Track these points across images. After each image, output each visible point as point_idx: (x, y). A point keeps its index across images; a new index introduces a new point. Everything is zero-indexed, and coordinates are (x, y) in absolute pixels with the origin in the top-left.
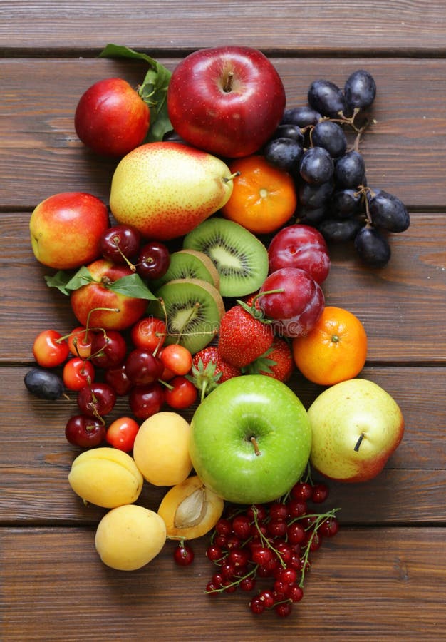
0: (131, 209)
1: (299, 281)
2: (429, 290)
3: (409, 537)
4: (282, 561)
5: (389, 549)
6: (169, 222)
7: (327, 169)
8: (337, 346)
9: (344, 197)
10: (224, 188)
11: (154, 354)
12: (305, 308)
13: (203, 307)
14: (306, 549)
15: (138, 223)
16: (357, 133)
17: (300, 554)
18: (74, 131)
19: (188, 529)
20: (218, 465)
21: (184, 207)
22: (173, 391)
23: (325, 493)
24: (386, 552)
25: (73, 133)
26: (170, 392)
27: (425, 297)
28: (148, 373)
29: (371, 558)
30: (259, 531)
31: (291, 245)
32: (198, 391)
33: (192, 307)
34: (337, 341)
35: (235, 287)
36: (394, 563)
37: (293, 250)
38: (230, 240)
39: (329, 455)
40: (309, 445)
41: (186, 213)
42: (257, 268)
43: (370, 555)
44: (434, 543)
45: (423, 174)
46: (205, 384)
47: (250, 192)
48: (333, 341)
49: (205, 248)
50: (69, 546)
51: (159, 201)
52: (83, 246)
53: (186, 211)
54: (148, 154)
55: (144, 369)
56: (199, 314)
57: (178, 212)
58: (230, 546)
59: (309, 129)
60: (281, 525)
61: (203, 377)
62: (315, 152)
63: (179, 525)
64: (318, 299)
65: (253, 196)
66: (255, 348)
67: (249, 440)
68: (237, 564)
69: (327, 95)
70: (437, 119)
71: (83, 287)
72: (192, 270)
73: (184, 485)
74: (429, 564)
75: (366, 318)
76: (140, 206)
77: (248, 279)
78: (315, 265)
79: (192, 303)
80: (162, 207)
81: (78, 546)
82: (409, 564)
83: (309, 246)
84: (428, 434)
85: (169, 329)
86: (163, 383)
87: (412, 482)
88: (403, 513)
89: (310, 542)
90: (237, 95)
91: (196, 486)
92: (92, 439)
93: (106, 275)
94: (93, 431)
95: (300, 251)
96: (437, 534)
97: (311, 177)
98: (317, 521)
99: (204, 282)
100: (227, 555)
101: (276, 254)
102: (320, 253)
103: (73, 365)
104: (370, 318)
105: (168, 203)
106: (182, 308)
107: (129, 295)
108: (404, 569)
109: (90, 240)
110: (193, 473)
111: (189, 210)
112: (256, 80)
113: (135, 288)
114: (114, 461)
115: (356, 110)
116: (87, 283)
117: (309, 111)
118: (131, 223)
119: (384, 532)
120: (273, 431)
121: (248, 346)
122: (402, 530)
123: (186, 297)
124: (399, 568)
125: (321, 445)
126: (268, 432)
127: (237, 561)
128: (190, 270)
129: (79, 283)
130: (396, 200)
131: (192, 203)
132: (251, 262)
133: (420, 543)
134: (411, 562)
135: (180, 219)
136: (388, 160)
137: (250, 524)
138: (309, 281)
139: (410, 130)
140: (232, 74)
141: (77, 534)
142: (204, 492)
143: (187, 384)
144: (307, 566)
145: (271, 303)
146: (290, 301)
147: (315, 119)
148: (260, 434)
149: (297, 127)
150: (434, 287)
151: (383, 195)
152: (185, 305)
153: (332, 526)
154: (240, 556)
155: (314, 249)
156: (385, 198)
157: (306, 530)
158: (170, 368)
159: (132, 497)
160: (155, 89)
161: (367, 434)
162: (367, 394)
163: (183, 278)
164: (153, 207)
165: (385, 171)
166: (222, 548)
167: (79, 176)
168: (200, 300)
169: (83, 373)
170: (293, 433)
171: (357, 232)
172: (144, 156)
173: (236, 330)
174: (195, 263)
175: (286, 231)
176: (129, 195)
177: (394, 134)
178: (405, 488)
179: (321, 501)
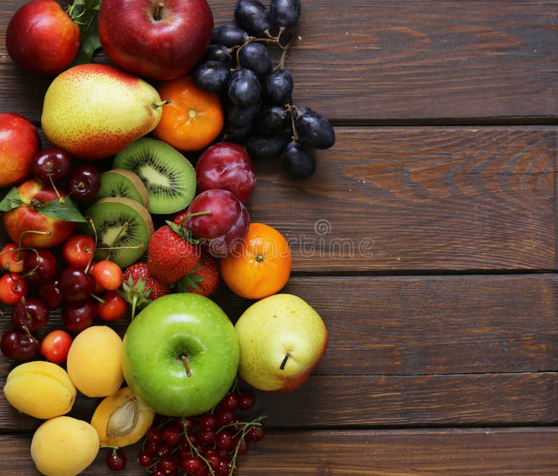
0: (62, 131)
1: (225, 202)
2: (351, 202)
3: (331, 440)
4: (211, 469)
5: (312, 452)
6: (98, 145)
7: (255, 93)
8: (262, 265)
9: (272, 115)
10: (154, 114)
11: (86, 271)
12: (230, 228)
13: (133, 225)
14: (234, 454)
15: (68, 145)
16: (282, 50)
17: (228, 460)
18: (5, 47)
19: (120, 438)
20: (151, 384)
21: (114, 132)
22: (104, 304)
23: (251, 400)
24: (309, 455)
25: (4, 49)
26: (102, 305)
27: (347, 209)
28: (81, 290)
29: (296, 460)
30: (188, 440)
31: (217, 165)
32: (129, 306)
33: (122, 225)
34: (262, 260)
35: (163, 205)
36: (317, 465)
37: (219, 169)
38: (159, 159)
39: (255, 368)
40: (237, 361)
41: (116, 138)
42: (185, 187)
43: (294, 458)
44: (355, 446)
45: (345, 89)
46: (135, 300)
47: (179, 114)
48: (257, 261)
49: (135, 167)
50: (6, 454)
51: (90, 125)
52: (13, 169)
53: (115, 135)
54: (81, 78)
55: (77, 286)
56: (129, 232)
57: (108, 137)
58: (161, 454)
59: (236, 50)
60: (209, 434)
61: (133, 293)
62: (243, 75)
63: (111, 433)
64: (243, 220)
65: (183, 117)
66: (183, 267)
67: (180, 358)
68: (168, 471)
69: (253, 14)
70: (359, 35)
71: (14, 210)
72: (123, 189)
73: (116, 396)
74: (351, 465)
75: (289, 229)
76: (71, 130)
77: (176, 197)
78: (241, 184)
79: (122, 221)
80: (93, 131)
81: (14, 453)
82: (331, 466)
83: (235, 165)
84: (349, 342)
85: (99, 243)
86: (95, 297)
87: (334, 388)
88: (326, 417)
89: (237, 449)
90: (167, 25)
91: (127, 397)
92: (27, 352)
93: (36, 197)
94: (27, 346)
95: (226, 170)
96: (358, 436)
97: (240, 101)
98: (244, 428)
99: (133, 202)
100: (158, 461)
101: (203, 174)
102: (246, 171)
103: (6, 281)
104: (294, 230)
105: (98, 128)
106: (112, 225)
107: (58, 218)
108: (327, 470)
109: (20, 162)
110: (124, 385)
111: (118, 134)
112: (185, 10)
113: (64, 211)
114: (47, 375)
115: (282, 29)
116: (17, 206)
117: (236, 30)
118: (62, 144)
119: (308, 435)
120: (203, 351)
121: (177, 265)
122: (325, 433)
123: (116, 216)
124: (322, 470)
125: (249, 360)
126: (199, 352)
127: (167, 469)
128: (121, 189)
129: (10, 206)
130: (323, 119)
131: (122, 129)
132: (179, 181)
133: (343, 445)
134: (334, 464)
135: (109, 143)
136: (312, 75)
137: (180, 435)
138: (234, 203)
139: (333, 45)
140: (162, 5)
141: (13, 442)
142: (136, 403)
143: (118, 299)
144: (235, 470)
145: (197, 224)
146: (216, 222)
147: (242, 38)
148: (190, 353)
149: (224, 47)
150: (355, 200)
151: (310, 113)
152: (115, 222)
153: (258, 432)
154: (170, 464)
155: (240, 168)
156: (312, 116)
157: (233, 437)
158: (101, 284)
159: (66, 409)
160: (85, 10)
161: (292, 353)
162: (293, 312)
163: (114, 196)
164: (84, 131)
165: (309, 86)
166: (152, 455)
167: (10, 92)
168: (130, 220)
169: (16, 289)
170: (222, 353)
171: (284, 149)
172: (76, 80)
173: (165, 250)
174: (126, 184)
175: (211, 151)
176: (60, 118)
177: (317, 50)
178: (328, 393)
179: (248, 408)
